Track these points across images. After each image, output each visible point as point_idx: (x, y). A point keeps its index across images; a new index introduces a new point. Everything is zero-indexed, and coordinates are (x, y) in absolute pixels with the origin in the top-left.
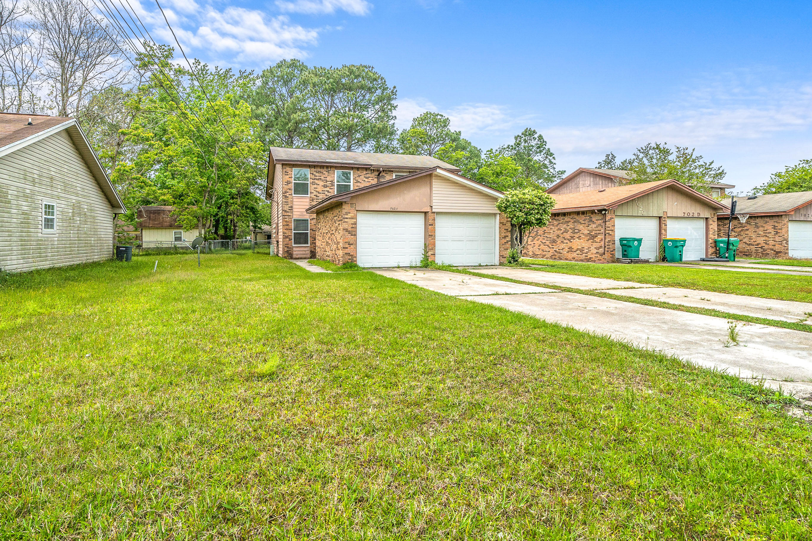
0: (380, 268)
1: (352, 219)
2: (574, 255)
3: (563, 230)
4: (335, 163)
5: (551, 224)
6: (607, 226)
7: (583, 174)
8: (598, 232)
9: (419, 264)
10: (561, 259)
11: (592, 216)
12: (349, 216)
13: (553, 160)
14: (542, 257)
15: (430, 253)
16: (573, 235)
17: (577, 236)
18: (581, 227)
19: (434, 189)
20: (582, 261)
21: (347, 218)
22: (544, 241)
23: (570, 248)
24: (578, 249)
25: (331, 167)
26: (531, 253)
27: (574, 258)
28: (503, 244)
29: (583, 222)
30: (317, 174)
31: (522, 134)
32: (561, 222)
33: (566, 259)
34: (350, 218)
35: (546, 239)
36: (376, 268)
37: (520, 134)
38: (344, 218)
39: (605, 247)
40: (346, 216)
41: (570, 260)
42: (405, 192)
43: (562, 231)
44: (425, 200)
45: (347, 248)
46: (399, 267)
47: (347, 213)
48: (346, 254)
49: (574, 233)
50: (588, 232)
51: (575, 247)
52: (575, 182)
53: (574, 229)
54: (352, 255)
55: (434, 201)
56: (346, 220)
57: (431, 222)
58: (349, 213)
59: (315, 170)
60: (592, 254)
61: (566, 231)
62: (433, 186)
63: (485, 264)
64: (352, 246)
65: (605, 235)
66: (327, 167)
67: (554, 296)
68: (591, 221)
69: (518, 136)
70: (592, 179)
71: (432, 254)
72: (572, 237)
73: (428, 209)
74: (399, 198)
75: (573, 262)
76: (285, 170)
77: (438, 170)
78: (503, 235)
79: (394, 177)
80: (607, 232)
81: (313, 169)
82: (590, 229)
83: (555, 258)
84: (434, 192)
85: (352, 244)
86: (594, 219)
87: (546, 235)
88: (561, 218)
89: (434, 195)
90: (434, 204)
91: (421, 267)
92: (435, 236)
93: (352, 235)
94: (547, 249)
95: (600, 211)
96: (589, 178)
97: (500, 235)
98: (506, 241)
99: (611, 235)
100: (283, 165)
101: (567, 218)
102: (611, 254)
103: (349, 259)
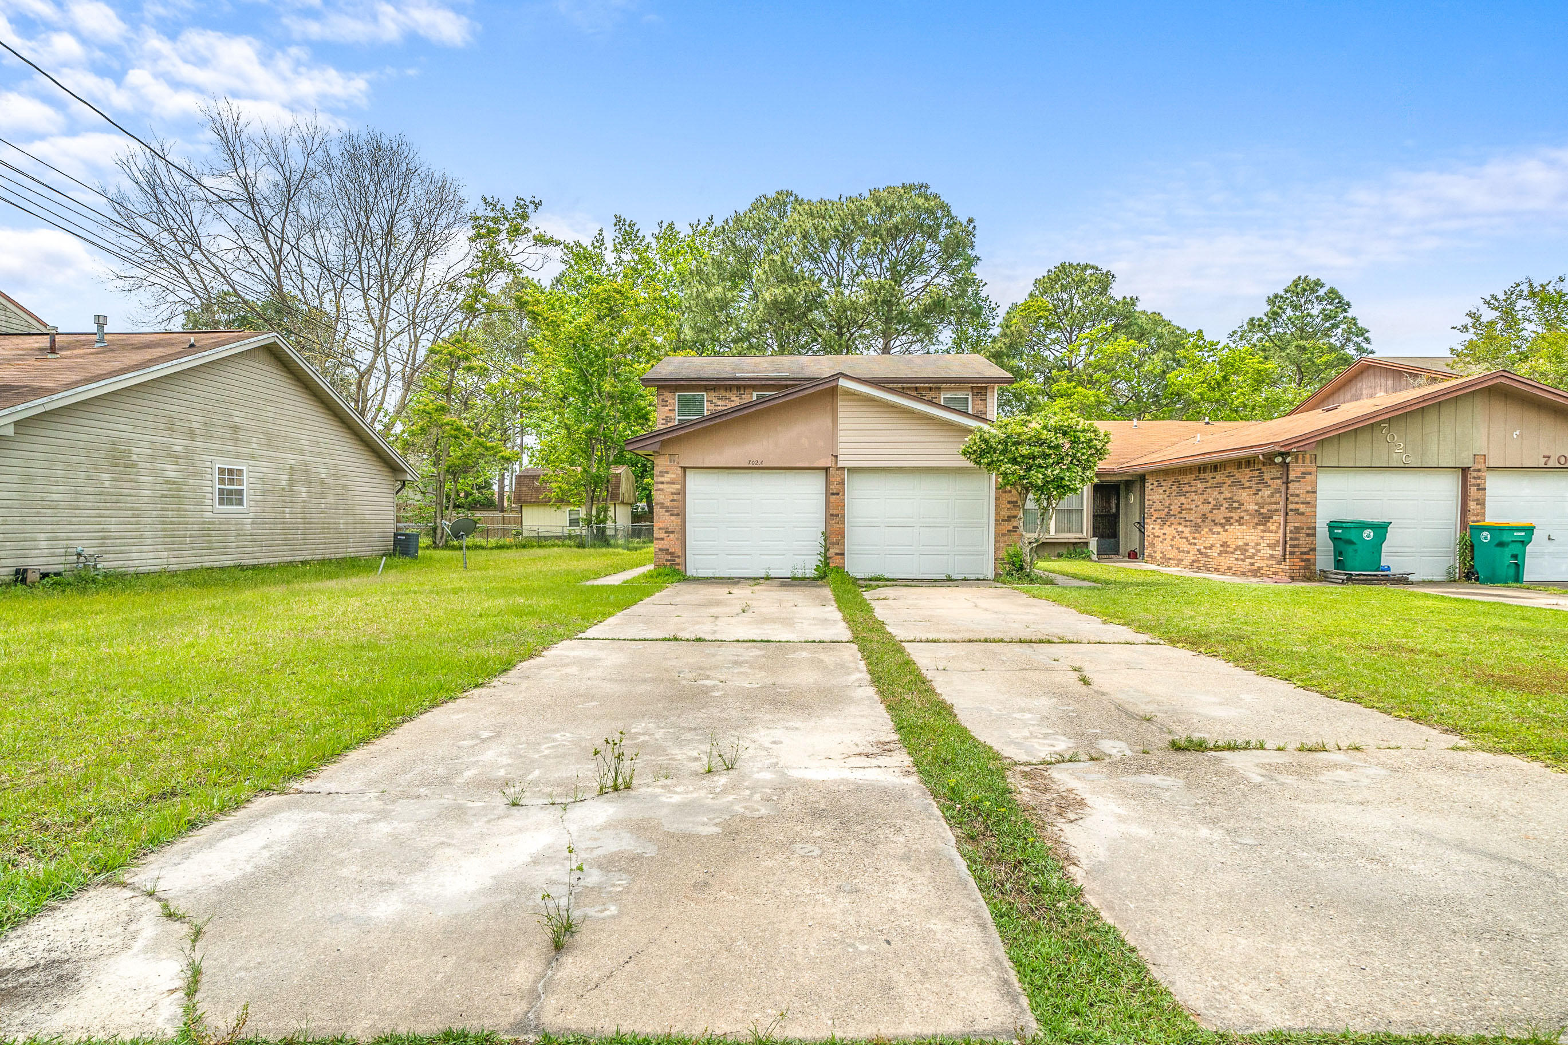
0: (729, 578)
1: (674, 483)
2: (1230, 561)
3: (1213, 502)
4: (750, 379)
5: (1193, 489)
6: (1290, 491)
8: (1274, 507)
9: (811, 573)
10: (1208, 570)
11: (1264, 469)
12: (667, 478)
14: (1177, 565)
15: (832, 551)
16: (1229, 515)
17: (1235, 516)
18: (1243, 495)
19: (840, 421)
20: (1243, 574)
21: (662, 483)
22: (1180, 529)
23: (1224, 545)
24: (1237, 548)
25: (745, 387)
26: (1158, 555)
27: (1230, 568)
28: (1004, 535)
29: (1248, 484)
30: (719, 402)
31: (1286, 291)
32: (1209, 484)
33: (1217, 570)
34: (668, 483)
35: (1184, 523)
36: (721, 578)
38: (657, 483)
39: (1285, 542)
40: (661, 479)
41: (1224, 574)
42: (779, 428)
43: (1211, 506)
44: (821, 443)
45: (663, 539)
46: (768, 578)
47: (662, 474)
48: (660, 550)
49: (1231, 509)
50: (1256, 507)
51: (1232, 543)
53: (1230, 500)
54: (672, 554)
55: (841, 445)
56: (661, 486)
57: (834, 488)
58: (667, 473)
59: (716, 394)
60: (1262, 559)
61: (1218, 506)
62: (840, 415)
63: (962, 577)
64: (672, 536)
65: (1287, 514)
66: (738, 388)
68: (1261, 481)
69: (1276, 296)
71: (837, 554)
72: (1228, 520)
73: (827, 462)
74: (765, 443)
75: (1227, 578)
76: (662, 397)
77: (843, 383)
78: (1005, 513)
79: (755, 398)
80: (1291, 506)
81: (712, 394)
82: (1260, 500)
83: (1198, 568)
84: (840, 427)
85: (673, 532)
86: (1267, 477)
87: (1184, 514)
88: (1208, 475)
89: (840, 433)
90: (841, 451)
91: (814, 579)
92: (843, 517)
93: (672, 515)
94: (1185, 547)
95: (1269, 459)
97: (997, 514)
98: (1010, 528)
99: (1303, 514)
100: (659, 387)
101: (1220, 477)
102: (1303, 560)
103: (667, 560)
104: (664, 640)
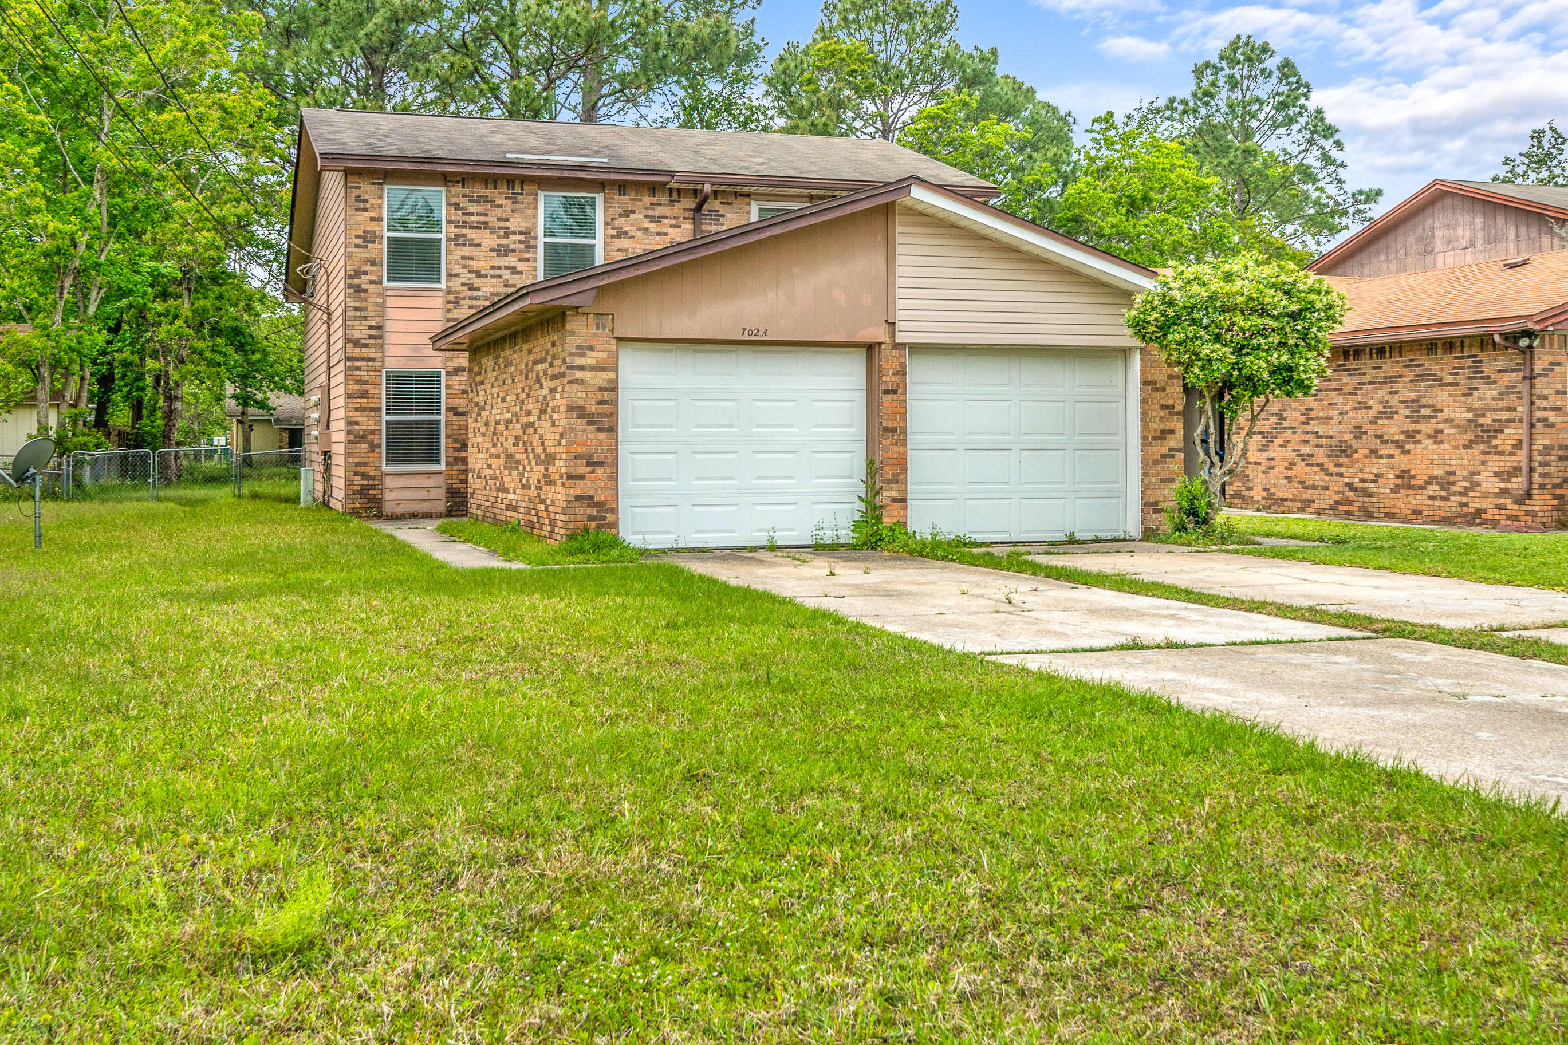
0: (702, 550)
1: (603, 369)
2: (1420, 500)
3: (1377, 407)
4: (540, 166)
5: (1334, 385)
6: (1537, 391)
7: (1448, 202)
8: (1505, 415)
9: (846, 536)
10: (1369, 515)
11: (1482, 356)
12: (589, 359)
13: (1334, 153)
14: (1302, 510)
15: (887, 495)
16: (1412, 427)
17: (1426, 428)
18: (1442, 397)
19: (899, 260)
20: (1447, 521)
21: (582, 368)
22: (1306, 450)
23: (1404, 475)
24: (1431, 480)
25: (524, 180)
26: (1258, 495)
27: (1417, 513)
28: (1155, 462)
29: (1451, 379)
30: (473, 208)
32: (1367, 378)
33: (1390, 516)
34: (593, 368)
35: (1314, 441)
36: (689, 550)
37: (1214, 60)
38: (572, 368)
39: (1531, 470)
40: (579, 361)
41: (1405, 520)
42: (796, 270)
43: (1372, 413)
44: (867, 299)
45: (582, 477)
46: (773, 548)
47: (582, 350)
48: (578, 498)
49: (1416, 417)
50: (1470, 416)
51: (1421, 472)
52: (1420, 231)
53: (1415, 405)
54: (599, 505)
55: (900, 304)
56: (579, 375)
57: (889, 379)
58: (591, 348)
59: (467, 191)
60: (1485, 495)
61: (1388, 413)
62: (899, 249)
63: (1090, 536)
64: (600, 470)
65: (1532, 426)
66: (510, 181)
67: (1348, 652)
68: (1478, 374)
69: (1207, 65)
70: (1479, 221)
71: (895, 500)
72: (1411, 436)
73: (878, 333)
74: (771, 295)
75: (1416, 527)
76: (355, 192)
77: (917, 193)
78: (1156, 426)
79: (754, 217)
80: (1539, 414)
81: (458, 190)
82: (1477, 404)
83: (1349, 513)
84: (900, 271)
85: (601, 464)
86: (1489, 367)
87: (1314, 425)
88: (1367, 364)
89: (900, 282)
90: (900, 314)
91: (854, 547)
92: (904, 432)
93: (599, 430)
94: (1320, 480)
95: (1512, 338)
96: (1467, 218)
97: (1145, 426)
98: (1165, 450)
99: (1552, 426)
100: (348, 173)
101: (1390, 367)
102: (1556, 497)
103: (591, 518)
104: (1122, 648)
